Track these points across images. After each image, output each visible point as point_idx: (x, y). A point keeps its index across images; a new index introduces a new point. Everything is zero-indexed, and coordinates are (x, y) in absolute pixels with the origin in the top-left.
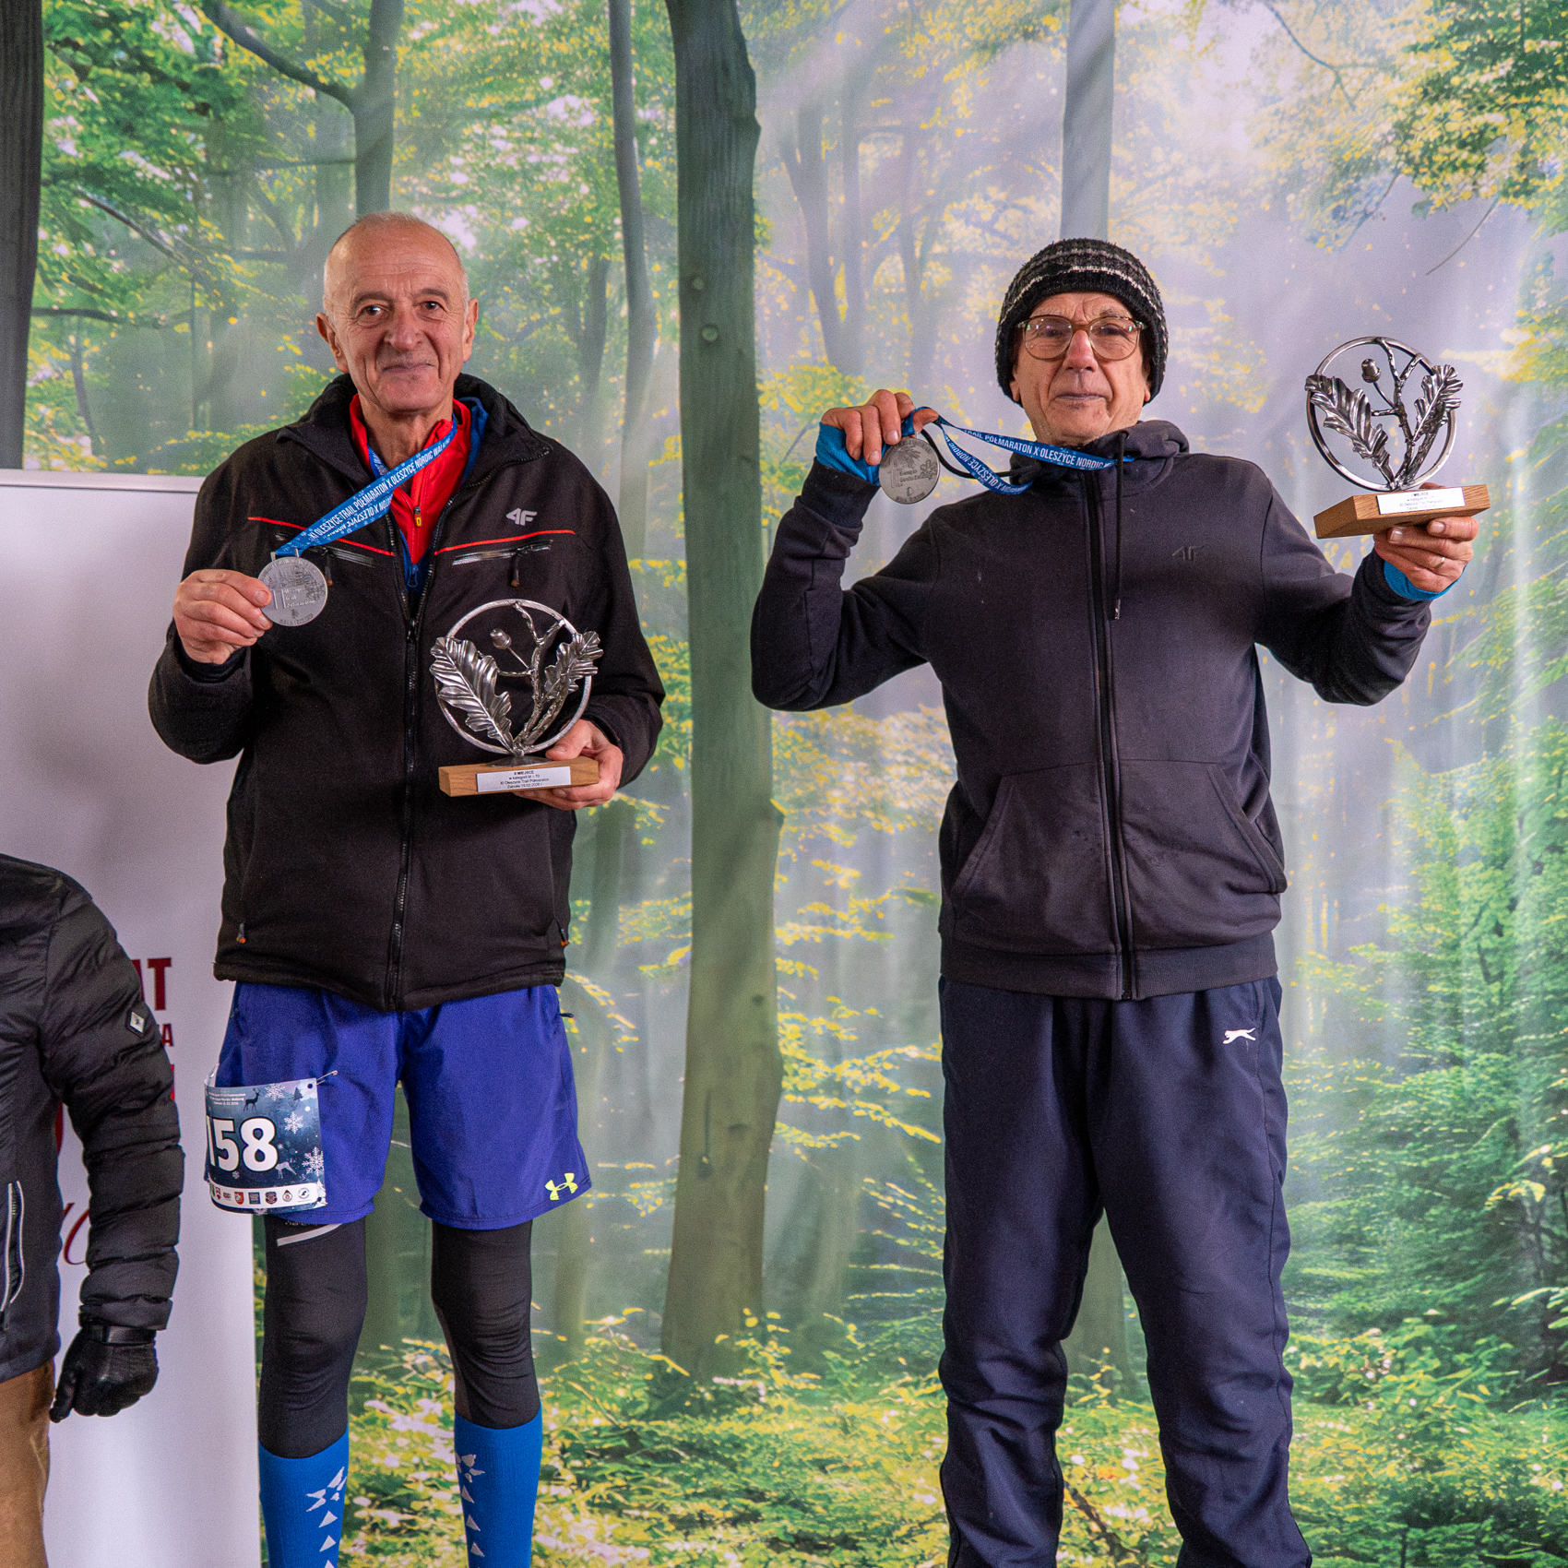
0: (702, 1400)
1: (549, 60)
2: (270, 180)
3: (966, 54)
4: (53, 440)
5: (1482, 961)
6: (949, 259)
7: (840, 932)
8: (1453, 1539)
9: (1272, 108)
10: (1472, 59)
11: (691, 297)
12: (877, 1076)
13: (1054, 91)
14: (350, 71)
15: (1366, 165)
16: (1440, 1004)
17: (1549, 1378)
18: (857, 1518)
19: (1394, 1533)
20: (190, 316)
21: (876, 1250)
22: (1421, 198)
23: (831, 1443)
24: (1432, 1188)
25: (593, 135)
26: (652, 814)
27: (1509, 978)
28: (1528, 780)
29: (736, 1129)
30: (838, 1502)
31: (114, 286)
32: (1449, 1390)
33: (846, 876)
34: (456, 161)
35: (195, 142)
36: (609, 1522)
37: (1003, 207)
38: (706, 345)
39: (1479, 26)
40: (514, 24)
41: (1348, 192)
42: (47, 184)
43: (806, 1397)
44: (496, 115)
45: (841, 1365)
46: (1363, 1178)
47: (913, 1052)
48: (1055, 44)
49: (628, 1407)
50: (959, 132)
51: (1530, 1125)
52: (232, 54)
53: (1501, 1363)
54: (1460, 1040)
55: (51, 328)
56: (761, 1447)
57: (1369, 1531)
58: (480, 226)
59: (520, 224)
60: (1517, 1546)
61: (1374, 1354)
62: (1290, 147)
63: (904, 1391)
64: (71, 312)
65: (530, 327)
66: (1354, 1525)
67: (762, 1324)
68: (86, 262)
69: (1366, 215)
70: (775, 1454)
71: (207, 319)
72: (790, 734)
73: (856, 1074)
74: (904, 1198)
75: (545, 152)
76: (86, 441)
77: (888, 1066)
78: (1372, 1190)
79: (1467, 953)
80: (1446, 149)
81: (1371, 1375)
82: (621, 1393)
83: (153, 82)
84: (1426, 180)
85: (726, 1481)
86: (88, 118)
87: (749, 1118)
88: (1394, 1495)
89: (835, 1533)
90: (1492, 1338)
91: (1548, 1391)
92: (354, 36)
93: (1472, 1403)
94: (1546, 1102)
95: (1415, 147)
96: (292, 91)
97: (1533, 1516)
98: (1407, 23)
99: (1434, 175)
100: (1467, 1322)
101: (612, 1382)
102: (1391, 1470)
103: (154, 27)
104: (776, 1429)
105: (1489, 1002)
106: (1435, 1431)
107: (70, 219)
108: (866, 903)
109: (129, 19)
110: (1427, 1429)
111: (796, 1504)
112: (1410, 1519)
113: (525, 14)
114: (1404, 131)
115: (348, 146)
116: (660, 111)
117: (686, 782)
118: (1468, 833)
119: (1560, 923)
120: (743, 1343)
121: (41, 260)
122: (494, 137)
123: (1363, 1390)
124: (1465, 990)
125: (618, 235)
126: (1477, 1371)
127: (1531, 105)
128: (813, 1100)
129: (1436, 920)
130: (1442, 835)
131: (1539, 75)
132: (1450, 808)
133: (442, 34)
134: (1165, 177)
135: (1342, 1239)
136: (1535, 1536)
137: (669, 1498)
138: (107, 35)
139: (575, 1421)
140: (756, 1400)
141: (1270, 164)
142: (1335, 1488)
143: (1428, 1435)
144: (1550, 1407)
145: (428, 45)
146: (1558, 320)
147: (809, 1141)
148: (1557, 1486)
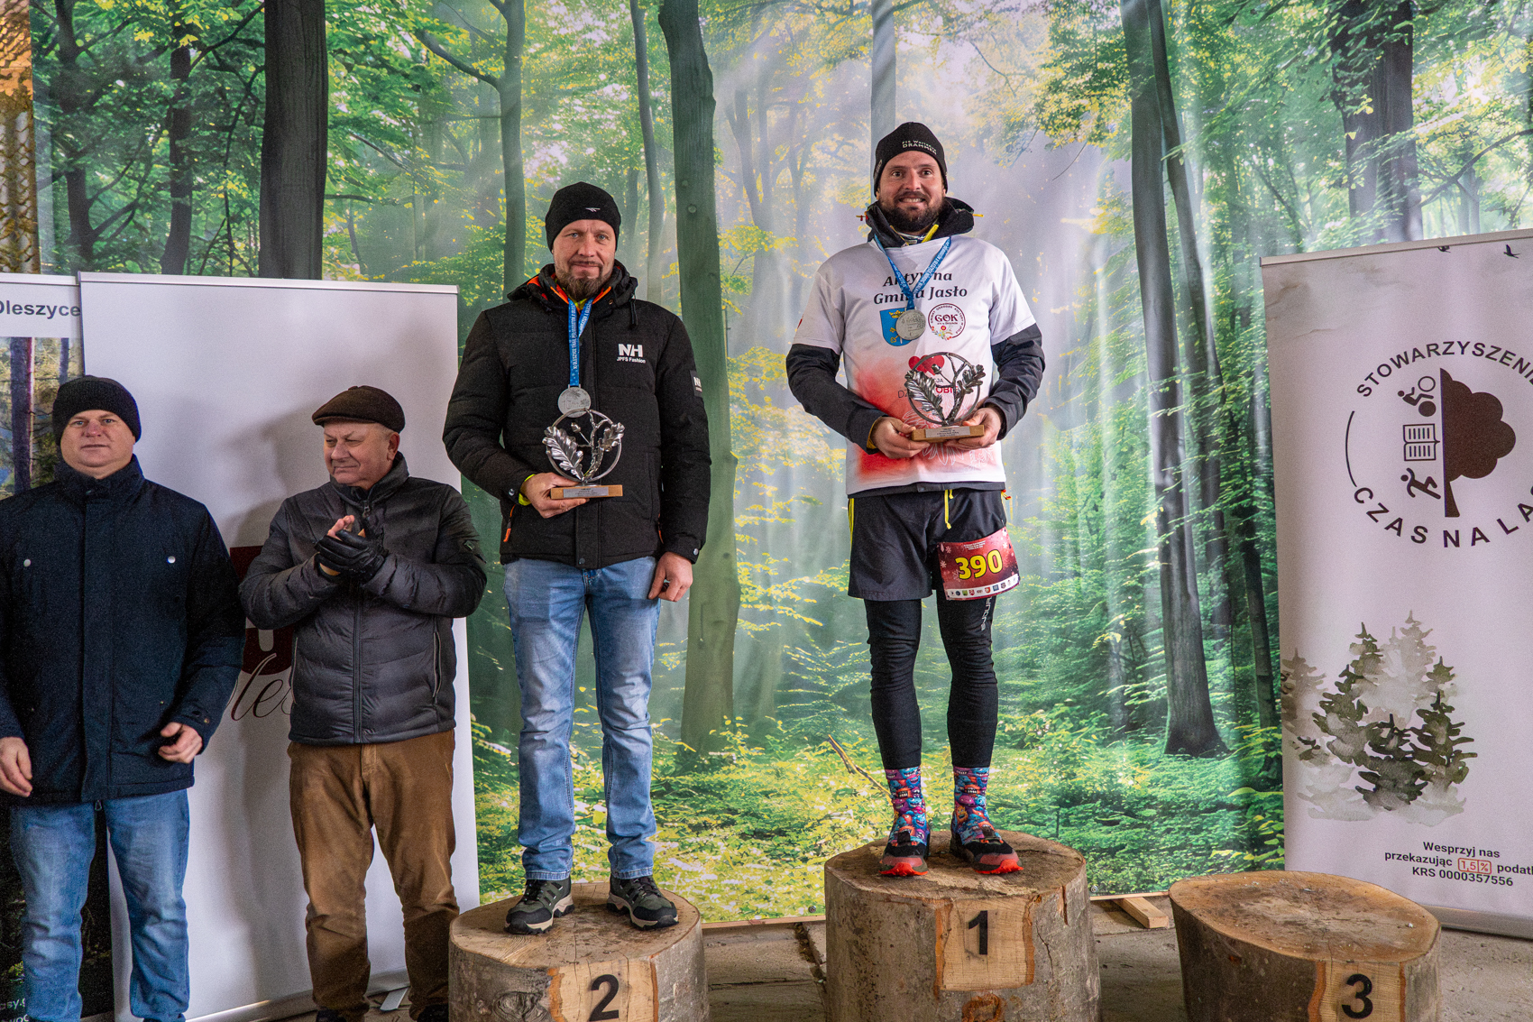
0: (703, 765)
1: (604, 65)
2: (455, 127)
3: (821, 65)
4: (338, 265)
5: (1089, 525)
6: (815, 171)
7: (768, 519)
8: (1082, 812)
9: (975, 95)
10: (1073, 72)
11: (681, 190)
12: (789, 593)
13: (866, 85)
14: (497, 69)
15: (1022, 125)
17: (1126, 730)
18: (785, 820)
19: (1055, 810)
20: (412, 199)
21: (791, 682)
22: (1049, 141)
23: (771, 782)
24: (1067, 638)
25: (628, 105)
27: (1101, 531)
28: (1108, 433)
29: (717, 623)
30: (775, 812)
31: (370, 183)
32: (1078, 738)
34: (556, 117)
35: (413, 105)
37: (841, 144)
38: (692, 217)
39: (1076, 55)
40: (584, 46)
41: (1013, 138)
42: (331, 128)
43: (757, 760)
44: (576, 93)
45: (775, 742)
46: (1034, 634)
47: (807, 580)
48: (866, 61)
49: (664, 770)
50: (818, 105)
51: (1113, 605)
52: (432, 59)
53: (1102, 723)
54: (1078, 564)
55: (335, 205)
56: (735, 786)
57: (1041, 811)
58: (569, 152)
59: (591, 151)
60: (1112, 814)
61: (1041, 722)
62: (984, 115)
63: (807, 754)
64: (347, 197)
66: (1034, 807)
67: (733, 724)
68: (356, 170)
69: (1022, 150)
70: (742, 790)
71: (422, 200)
72: (740, 417)
74: (804, 655)
75: (603, 114)
76: (357, 266)
77: (795, 587)
78: (1038, 640)
79: (1081, 520)
80: (1060, 117)
81: (1039, 733)
82: (661, 763)
83: (388, 73)
84: (1051, 132)
85: (717, 805)
86: (353, 92)
87: (723, 616)
88: (1053, 792)
89: (775, 828)
90: (1098, 711)
91: (1126, 736)
92: (499, 51)
93: (1089, 744)
94: (1119, 593)
95: (1046, 116)
96: (465, 79)
97: (1119, 798)
98: (1041, 53)
99: (1055, 130)
100: (1085, 704)
102: (1051, 780)
103: (388, 44)
104: (742, 776)
105: (1093, 546)
106: (1072, 759)
107: (345, 147)
108: (781, 504)
109: (374, 39)
110: (1068, 758)
111: (754, 815)
112: (1061, 804)
113: (590, 40)
114: (1040, 107)
115: (497, 109)
116: (663, 92)
118: (1080, 460)
119: (1125, 504)
120: (724, 734)
121: (329, 168)
122: (575, 105)
123: (1036, 740)
124: (1080, 538)
125: (643, 157)
126: (1091, 728)
127: (1101, 95)
128: (756, 606)
129: (1065, 504)
130: (1067, 461)
131: (1105, 81)
132: (1072, 447)
133: (546, 49)
135: (1024, 666)
136: (1121, 808)
137: (688, 815)
138: (362, 48)
140: (731, 762)
141: (976, 123)
142: (1024, 790)
143: (1068, 761)
144: (1126, 744)
145: (537, 57)
146: (1117, 203)
147: (755, 627)
148: (1131, 782)
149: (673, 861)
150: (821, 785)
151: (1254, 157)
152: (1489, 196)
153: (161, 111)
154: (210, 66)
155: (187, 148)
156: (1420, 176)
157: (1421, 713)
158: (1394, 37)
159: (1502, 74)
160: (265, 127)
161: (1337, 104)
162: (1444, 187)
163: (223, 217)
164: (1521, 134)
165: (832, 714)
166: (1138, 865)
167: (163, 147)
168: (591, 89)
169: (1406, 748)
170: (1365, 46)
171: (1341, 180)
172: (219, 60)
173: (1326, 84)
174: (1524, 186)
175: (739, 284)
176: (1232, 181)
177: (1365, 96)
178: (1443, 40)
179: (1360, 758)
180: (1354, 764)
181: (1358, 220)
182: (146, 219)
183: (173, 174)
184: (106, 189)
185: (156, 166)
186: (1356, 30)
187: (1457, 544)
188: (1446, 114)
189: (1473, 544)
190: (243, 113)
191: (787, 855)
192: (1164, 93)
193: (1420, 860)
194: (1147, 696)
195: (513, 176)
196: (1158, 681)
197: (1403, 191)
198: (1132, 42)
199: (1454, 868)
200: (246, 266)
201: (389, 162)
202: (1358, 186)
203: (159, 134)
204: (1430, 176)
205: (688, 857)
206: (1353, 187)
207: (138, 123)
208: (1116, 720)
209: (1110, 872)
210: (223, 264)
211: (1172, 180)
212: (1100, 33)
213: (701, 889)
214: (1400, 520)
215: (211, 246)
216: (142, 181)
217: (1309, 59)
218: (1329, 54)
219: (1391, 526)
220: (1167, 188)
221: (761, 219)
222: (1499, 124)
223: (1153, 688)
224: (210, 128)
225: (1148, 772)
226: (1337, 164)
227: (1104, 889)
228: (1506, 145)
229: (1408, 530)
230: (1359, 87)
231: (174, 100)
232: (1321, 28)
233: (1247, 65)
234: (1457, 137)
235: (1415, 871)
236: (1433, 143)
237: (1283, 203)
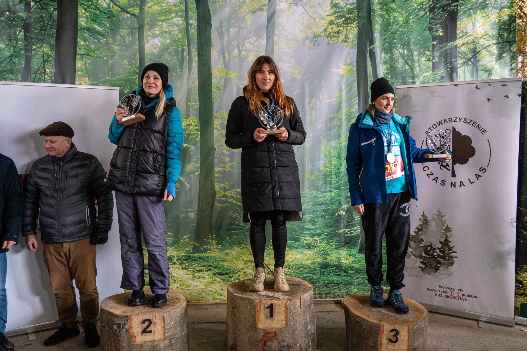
0: (202, 250)
1: (174, 11)
2: (122, 31)
3: (249, 13)
4: (81, 78)
5: (336, 174)
6: (246, 50)
7: (226, 169)
8: (329, 271)
9: (303, 25)
10: (337, 18)
11: (199, 55)
12: (232, 194)
13: (265, 20)
14: (137, 12)
15: (319, 36)
16: (328, 182)
17: (345, 244)
18: (228, 270)
19: (320, 270)
20: (107, 56)
21: (231, 224)
22: (328, 42)
23: (224, 257)
24: (327, 213)
25: (182, 25)
26: (193, 148)
27: (340, 177)
28: (344, 144)
29: (208, 203)
30: (225, 267)
31: (92, 50)
32: (329, 246)
33: (227, 159)
34: (157, 29)
35: (107, 23)
36: (185, 271)
37: (255, 41)
38: (203, 65)
39: (339, 12)
40: (167, 4)
41: (316, 41)
42: (79, 30)
43: (220, 249)
44: (164, 21)
45: (226, 244)
46: (315, 211)
48: (265, 12)
49: (188, 252)
50: (248, 27)
51: (343, 202)
52: (114, 7)
53: (337, 241)
54: (332, 188)
55: (80, 57)
56: (212, 258)
57: (315, 270)
58: (161, 41)
59: (168, 41)
60: (339, 272)
61: (316, 240)
62: (306, 32)
63: (237, 248)
64: (84, 55)
65: (170, 60)
66: (313, 269)
67: (212, 237)
68: (87, 46)
69: (319, 45)
70: (214, 259)
71: (110, 56)
72: (218, 134)
73: (229, 194)
74: (237, 215)
75: (173, 28)
76: (87, 79)
77: (234, 192)
78: (317, 213)
79: (333, 173)
80: (333, 33)
81: (316, 244)
82: (187, 249)
83: (99, 12)
84: (329, 39)
86: (87, 18)
87: (210, 201)
88: (319, 264)
89: (225, 272)
90: (336, 237)
91: (345, 246)
92: (137, 5)
93: (332, 248)
94: (346, 198)
95: (327, 33)
96: (126, 15)
97: (342, 267)
98: (326, 11)
99: (331, 38)
100: (332, 235)
101: (185, 247)
102: (319, 260)
103: (99, 2)
104: (215, 255)
105: (337, 182)
106: (326, 253)
107: (84, 37)
108: (231, 164)
110: (325, 253)
112: (322, 268)
113: (169, 2)
114: (326, 30)
115: (136, 25)
116: (194, 21)
117: (199, 142)
118: (334, 153)
120: (209, 240)
121: (78, 45)
122: (164, 25)
123: (315, 246)
124: (333, 179)
125: (186, 44)
126: (333, 243)
127: (347, 26)
128: (221, 198)
129: (328, 168)
130: (329, 153)
131: (349, 21)
132: (331, 148)
133: (154, 5)
134: (284, 37)
135: (312, 221)
136: (342, 270)
137: (196, 267)
138: (90, 3)
139: (179, 254)
140: (211, 250)
141: (302, 35)
142: (309, 263)
143: (325, 254)
144: (345, 249)
145: (151, 7)
146: (351, 64)
147: (220, 205)
148: (346, 262)
149: (190, 281)
150: (241, 258)
151: (400, 49)
152: (482, 66)
153: (21, 23)
154: (38, 8)
155: (30, 37)
156: (458, 58)
157: (440, 242)
158: (451, 9)
159: (489, 23)
160: (57, 30)
161: (430, 32)
162: (466, 62)
163: (42, 60)
164: (494, 44)
165: (245, 235)
166: (347, 289)
167: (22, 36)
168: (169, 19)
169: (435, 254)
170: (441, 11)
171: (430, 58)
172: (41, 6)
173: (427, 24)
174: (494, 63)
175: (218, 89)
176: (392, 58)
177: (440, 29)
178: (469, 10)
179: (421, 257)
180: (418, 259)
181: (435, 73)
182: (16, 60)
183: (25, 45)
184: (3, 49)
185: (19, 42)
186: (438, 5)
187: (455, 186)
188: (468, 36)
189: (460, 187)
190: (49, 25)
191: (229, 281)
192: (369, 26)
193: (438, 291)
194: (353, 233)
195: (141, 49)
196: (357, 228)
197: (451, 63)
198: (359, 8)
199: (448, 294)
200: (50, 77)
201: (100, 44)
202: (436, 61)
203: (20, 31)
204: (462, 58)
205: (195, 280)
206: (434, 61)
207: (14, 27)
208: (342, 241)
209: (337, 291)
210: (42, 76)
211: (370, 56)
212: (348, 4)
213: (199, 291)
214: (437, 178)
215: (38, 70)
216: (15, 47)
217: (421, 15)
218: (428, 14)
219: (434, 179)
220: (369, 59)
221: (227, 66)
222: (487, 40)
223: (355, 230)
224: (38, 30)
225: (352, 258)
226: (429, 53)
227: (335, 296)
228: (489, 48)
229: (439, 181)
230: (438, 26)
231: (26, 20)
232: (425, 5)
233: (399, 17)
234: (472, 44)
235: (436, 295)
236: (463, 46)
237: (409, 66)
